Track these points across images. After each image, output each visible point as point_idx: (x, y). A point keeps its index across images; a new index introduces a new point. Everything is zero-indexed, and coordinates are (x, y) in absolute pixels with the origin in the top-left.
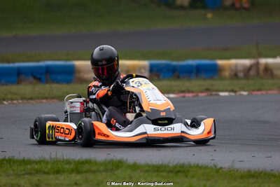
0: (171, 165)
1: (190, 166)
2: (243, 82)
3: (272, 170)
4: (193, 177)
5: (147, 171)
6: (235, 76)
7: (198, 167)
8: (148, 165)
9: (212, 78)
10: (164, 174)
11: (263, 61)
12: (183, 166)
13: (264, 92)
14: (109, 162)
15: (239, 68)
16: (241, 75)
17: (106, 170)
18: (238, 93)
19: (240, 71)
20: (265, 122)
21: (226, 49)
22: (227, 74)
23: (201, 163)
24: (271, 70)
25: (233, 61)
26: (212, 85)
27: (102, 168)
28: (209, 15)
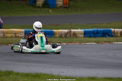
0: (33, 73)
1: (41, 74)
2: (64, 39)
3: (76, 77)
4: (42, 79)
5: (23, 76)
6: (61, 36)
7: (45, 74)
8: (23, 73)
9: (51, 37)
10: (30, 77)
11: (73, 30)
12: (38, 74)
13: (73, 44)
14: (7, 72)
15: (63, 33)
16: (63, 36)
17: (5, 75)
18: (62, 44)
19: (63, 35)
20: (73, 56)
21: (57, 25)
22: (57, 35)
23: (46, 73)
24: (76, 34)
25: (60, 30)
26: (51, 40)
27: (4, 74)
28: (50, 11)
